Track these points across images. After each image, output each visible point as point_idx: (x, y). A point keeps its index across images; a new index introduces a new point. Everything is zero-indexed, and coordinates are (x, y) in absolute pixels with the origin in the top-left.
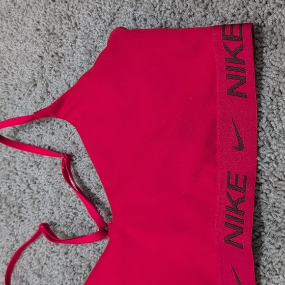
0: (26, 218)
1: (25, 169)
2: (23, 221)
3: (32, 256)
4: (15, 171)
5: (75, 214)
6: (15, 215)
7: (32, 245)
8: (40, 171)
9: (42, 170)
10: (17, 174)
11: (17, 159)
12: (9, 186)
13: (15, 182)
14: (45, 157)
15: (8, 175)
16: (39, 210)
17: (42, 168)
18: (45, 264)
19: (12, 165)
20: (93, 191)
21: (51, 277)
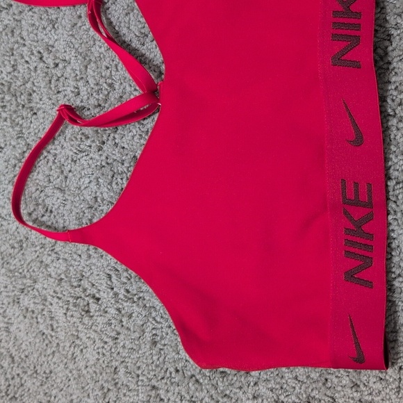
0: (39, 109)
1: (36, 35)
2: (35, 114)
3: (50, 164)
4: (22, 41)
5: (111, 85)
6: (23, 106)
7: (50, 147)
8: (57, 32)
9: (60, 31)
10: (24, 45)
11: (23, 22)
12: (13, 66)
13: (23, 57)
14: (63, 8)
15: (12, 49)
16: (59, 92)
17: (60, 27)
18: (70, 171)
19: (17, 32)
20: (135, 44)
21: (79, 188)
